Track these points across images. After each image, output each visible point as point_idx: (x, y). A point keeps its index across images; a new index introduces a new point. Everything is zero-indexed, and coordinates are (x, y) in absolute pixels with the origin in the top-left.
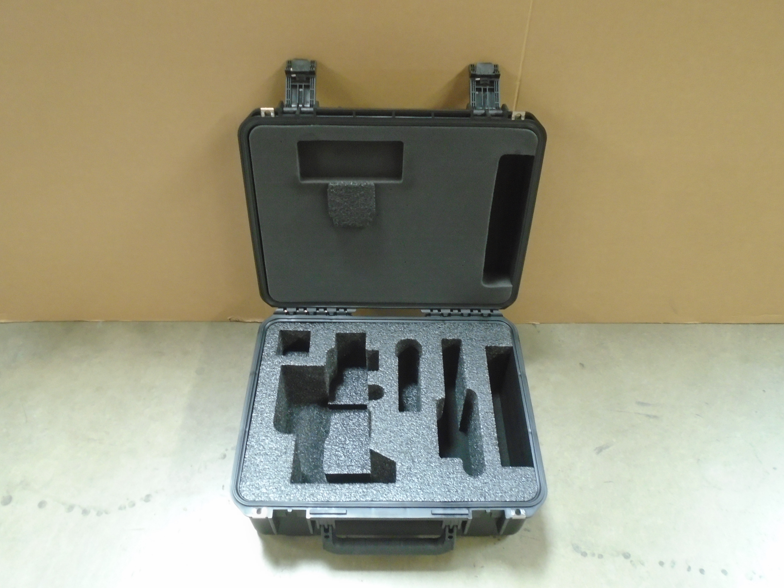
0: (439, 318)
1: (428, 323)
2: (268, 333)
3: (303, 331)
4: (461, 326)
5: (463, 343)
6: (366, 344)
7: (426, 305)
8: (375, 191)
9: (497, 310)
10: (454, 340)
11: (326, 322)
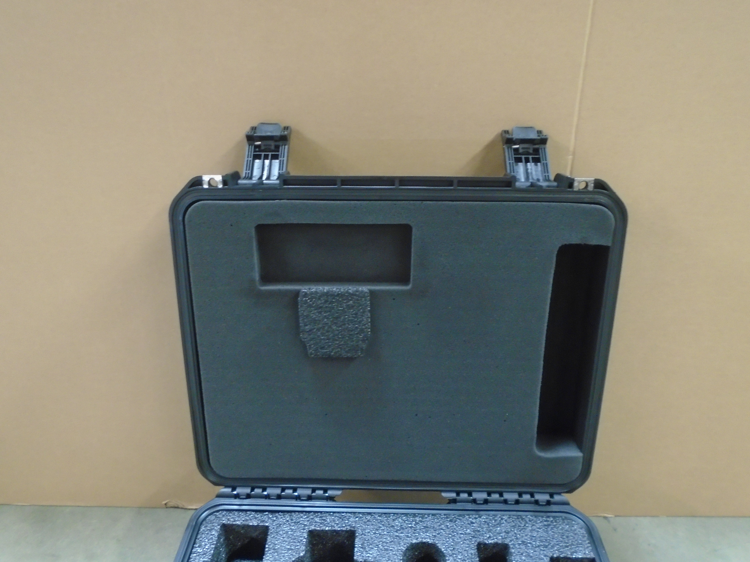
0: (470, 506)
1: (454, 515)
2: (203, 528)
3: (258, 526)
4: (506, 521)
5: (513, 551)
6: (356, 550)
7: (447, 485)
8: (371, 300)
9: (559, 494)
10: (496, 544)
11: (295, 512)
